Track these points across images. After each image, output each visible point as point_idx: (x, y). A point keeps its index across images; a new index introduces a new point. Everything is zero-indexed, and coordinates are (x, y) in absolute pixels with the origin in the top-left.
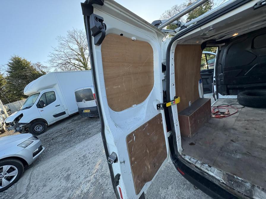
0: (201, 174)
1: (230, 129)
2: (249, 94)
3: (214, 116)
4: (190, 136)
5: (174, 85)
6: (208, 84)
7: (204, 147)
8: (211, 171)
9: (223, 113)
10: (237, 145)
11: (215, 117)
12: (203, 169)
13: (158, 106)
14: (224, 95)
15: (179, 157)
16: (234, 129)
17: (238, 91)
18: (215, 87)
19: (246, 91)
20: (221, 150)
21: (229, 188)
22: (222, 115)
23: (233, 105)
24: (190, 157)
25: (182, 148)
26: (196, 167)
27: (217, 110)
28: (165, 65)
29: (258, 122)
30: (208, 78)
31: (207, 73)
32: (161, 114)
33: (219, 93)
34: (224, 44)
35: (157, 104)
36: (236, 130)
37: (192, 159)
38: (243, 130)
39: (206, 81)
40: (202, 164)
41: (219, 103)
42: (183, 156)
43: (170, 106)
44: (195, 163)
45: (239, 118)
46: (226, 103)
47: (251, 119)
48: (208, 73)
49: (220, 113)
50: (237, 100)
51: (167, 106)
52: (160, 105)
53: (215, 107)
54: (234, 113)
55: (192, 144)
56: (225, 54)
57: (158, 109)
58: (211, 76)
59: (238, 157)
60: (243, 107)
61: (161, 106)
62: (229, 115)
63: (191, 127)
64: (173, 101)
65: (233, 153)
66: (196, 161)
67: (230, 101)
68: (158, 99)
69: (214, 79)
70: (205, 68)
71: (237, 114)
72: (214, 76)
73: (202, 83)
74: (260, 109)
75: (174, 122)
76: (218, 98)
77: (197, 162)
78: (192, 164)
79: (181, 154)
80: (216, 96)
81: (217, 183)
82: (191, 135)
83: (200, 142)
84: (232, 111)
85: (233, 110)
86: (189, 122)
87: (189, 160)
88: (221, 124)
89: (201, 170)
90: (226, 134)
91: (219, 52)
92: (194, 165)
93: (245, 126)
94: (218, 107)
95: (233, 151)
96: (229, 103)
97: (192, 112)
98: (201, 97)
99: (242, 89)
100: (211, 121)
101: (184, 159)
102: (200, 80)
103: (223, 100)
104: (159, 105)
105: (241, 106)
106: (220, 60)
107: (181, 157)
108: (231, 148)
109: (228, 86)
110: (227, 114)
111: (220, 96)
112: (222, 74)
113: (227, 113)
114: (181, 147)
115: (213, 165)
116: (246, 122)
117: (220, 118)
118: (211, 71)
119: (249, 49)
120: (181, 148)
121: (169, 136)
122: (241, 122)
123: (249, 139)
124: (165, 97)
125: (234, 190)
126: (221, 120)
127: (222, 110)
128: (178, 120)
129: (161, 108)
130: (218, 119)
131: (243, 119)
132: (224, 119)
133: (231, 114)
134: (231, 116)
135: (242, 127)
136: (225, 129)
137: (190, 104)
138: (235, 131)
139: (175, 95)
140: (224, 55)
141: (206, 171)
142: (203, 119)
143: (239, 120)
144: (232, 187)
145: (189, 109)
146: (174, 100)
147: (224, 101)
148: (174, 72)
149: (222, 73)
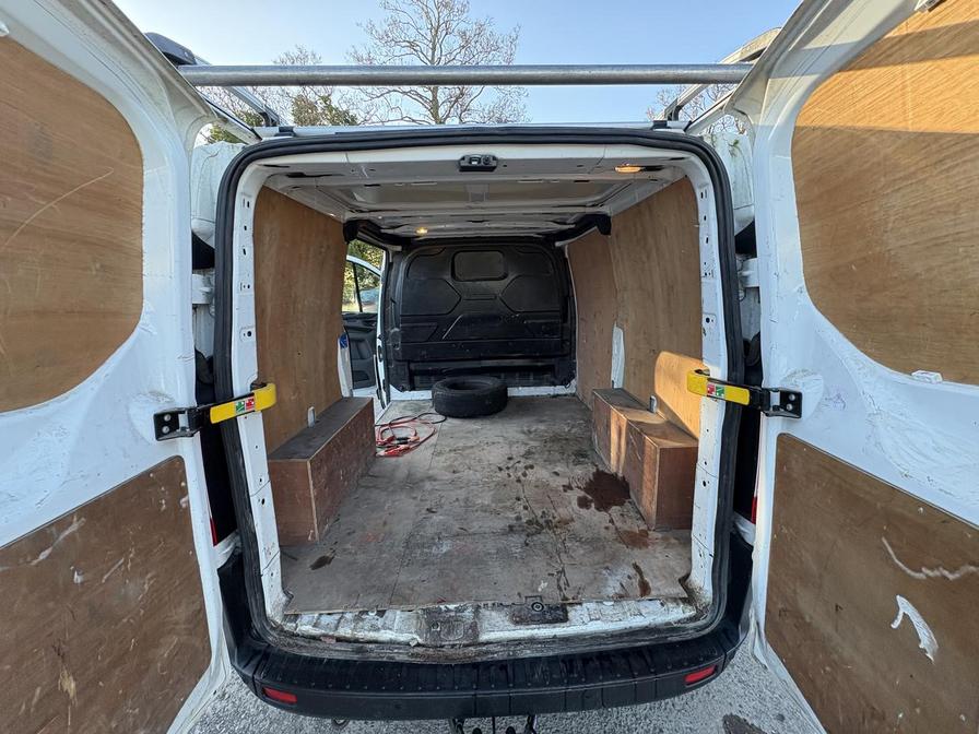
0: (356, 657)
1: (422, 480)
2: (453, 386)
3: (382, 452)
4: (313, 537)
5: (250, 334)
6: (362, 358)
7: (361, 558)
8: (384, 627)
9: (404, 440)
10: (441, 517)
11: (385, 456)
12: (360, 635)
13: (166, 424)
14: (403, 390)
15: (272, 637)
16: (431, 478)
17: (433, 379)
18: (381, 365)
19: (448, 379)
20: (407, 547)
21: (431, 652)
22: (402, 446)
23: (423, 417)
24: (316, 615)
25: (286, 593)
26: (339, 640)
27: (388, 435)
28: (212, 243)
29: (471, 450)
30: (361, 341)
31: (358, 323)
32: (180, 460)
33: (391, 386)
34: (399, 248)
35: (159, 411)
36: (435, 480)
37: (325, 620)
38: (448, 476)
39: (357, 346)
40: (358, 619)
41: (394, 414)
42: (289, 626)
43: (233, 422)
44: (336, 628)
45: (439, 448)
46: (410, 413)
47: (461, 444)
48: (361, 325)
49: (396, 442)
50: (431, 404)
51: (213, 421)
52: (175, 415)
53: (383, 426)
54: (427, 436)
55: (322, 562)
56: (401, 275)
57: (159, 435)
58: (371, 333)
59: (445, 549)
60: (444, 418)
61: (183, 421)
62: (417, 443)
63: (316, 499)
64: (246, 400)
65: (435, 544)
66: (337, 617)
67: (417, 406)
68: (162, 387)
69: (379, 343)
70: (353, 308)
71: (433, 440)
72: (379, 333)
73: (347, 349)
74: (473, 421)
75: (252, 491)
76: (389, 400)
77: (342, 621)
78: (325, 636)
79: (278, 620)
80: (384, 394)
81: (402, 657)
82: (317, 532)
83: (349, 546)
84: (424, 432)
85: (426, 428)
86: (311, 482)
87: (315, 626)
88: (401, 474)
89: (357, 641)
90: (415, 498)
91: (389, 266)
92: (332, 637)
93: (451, 466)
94: (390, 424)
95: (433, 539)
96: (415, 410)
97: (320, 446)
98: (345, 393)
99: (438, 374)
100: (375, 469)
101: (293, 635)
102: (343, 338)
103: (403, 404)
104: (166, 418)
105: (441, 418)
106: (391, 288)
107: (282, 630)
108: (430, 531)
109: (412, 366)
110: (414, 442)
111: (395, 393)
112: (396, 329)
113: (412, 438)
114: (280, 589)
115: (391, 603)
116: (452, 454)
117: (398, 456)
118: (369, 319)
119: (448, 277)
120: (282, 595)
121: (221, 561)
122: (442, 458)
123: (462, 494)
124: (207, 380)
125: (442, 647)
126: (400, 459)
127: (401, 434)
128: (266, 478)
129: (184, 429)
130: (394, 459)
131: (448, 449)
132: (407, 456)
133: (421, 440)
134: (422, 447)
135: (446, 468)
136: (412, 483)
137: (311, 418)
138: (434, 483)
139: (255, 377)
140: (399, 279)
141: (372, 635)
142: (355, 465)
143: (440, 454)
144: (439, 643)
145: (307, 435)
146: (252, 395)
147: (405, 407)
148: (251, 281)
149: (398, 327)
